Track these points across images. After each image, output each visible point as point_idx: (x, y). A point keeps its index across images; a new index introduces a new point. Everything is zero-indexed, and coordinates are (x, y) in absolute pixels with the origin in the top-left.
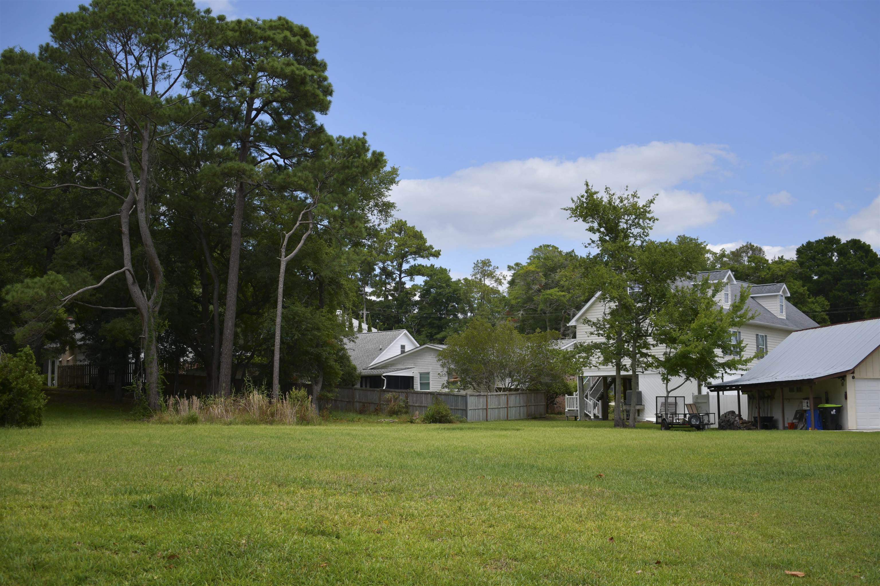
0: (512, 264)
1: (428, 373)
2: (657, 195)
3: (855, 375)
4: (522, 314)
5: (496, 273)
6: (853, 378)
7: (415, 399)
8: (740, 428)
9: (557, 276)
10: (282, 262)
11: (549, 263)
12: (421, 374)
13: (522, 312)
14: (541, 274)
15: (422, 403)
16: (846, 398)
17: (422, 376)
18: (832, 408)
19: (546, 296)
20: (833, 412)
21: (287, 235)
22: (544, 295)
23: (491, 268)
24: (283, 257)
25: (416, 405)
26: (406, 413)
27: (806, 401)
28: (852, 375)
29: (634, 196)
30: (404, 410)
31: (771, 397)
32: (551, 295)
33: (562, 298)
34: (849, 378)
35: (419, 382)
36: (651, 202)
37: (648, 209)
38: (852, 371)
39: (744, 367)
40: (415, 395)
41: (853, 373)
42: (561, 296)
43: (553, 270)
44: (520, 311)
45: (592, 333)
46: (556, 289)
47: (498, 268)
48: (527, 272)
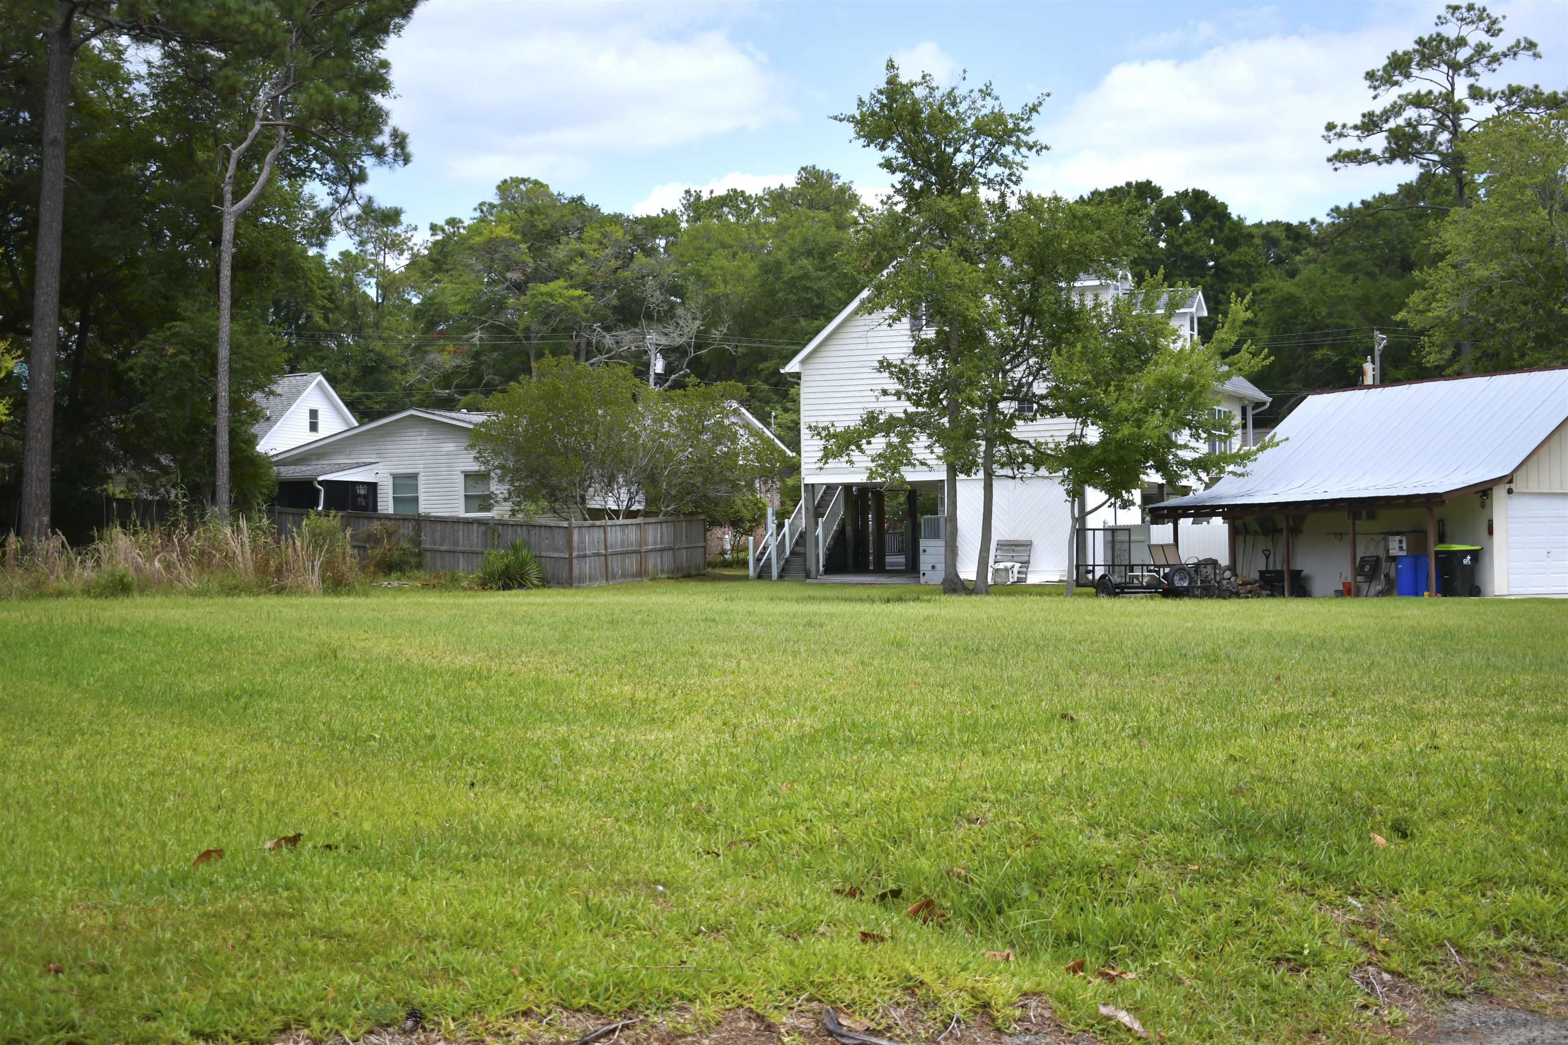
0: (441, 222)
1: (414, 476)
2: (1048, 95)
3: (1512, 486)
4: (481, 339)
5: (414, 240)
6: (1510, 491)
7: (438, 534)
8: (1237, 595)
9: (560, 252)
10: (226, 216)
11: (542, 224)
12: (395, 477)
13: (478, 334)
14: (523, 246)
15: (456, 543)
16: (1491, 532)
17: (399, 481)
18: (1466, 553)
19: (540, 299)
20: (1467, 560)
21: (235, 153)
22: (533, 296)
23: (399, 230)
24: (228, 204)
25: (443, 548)
26: (419, 566)
27: (1398, 538)
28: (1508, 486)
29: (986, 93)
30: (413, 560)
31: (1295, 531)
32: (551, 295)
33: (575, 303)
34: (1499, 493)
35: (391, 495)
36: (1034, 109)
37: (1023, 125)
38: (1508, 479)
39: (1239, 470)
40: (439, 527)
41: (1511, 482)
42: (573, 298)
43: (551, 236)
44: (474, 330)
45: (885, 393)
46: (561, 282)
47: (416, 229)
48: (490, 240)
